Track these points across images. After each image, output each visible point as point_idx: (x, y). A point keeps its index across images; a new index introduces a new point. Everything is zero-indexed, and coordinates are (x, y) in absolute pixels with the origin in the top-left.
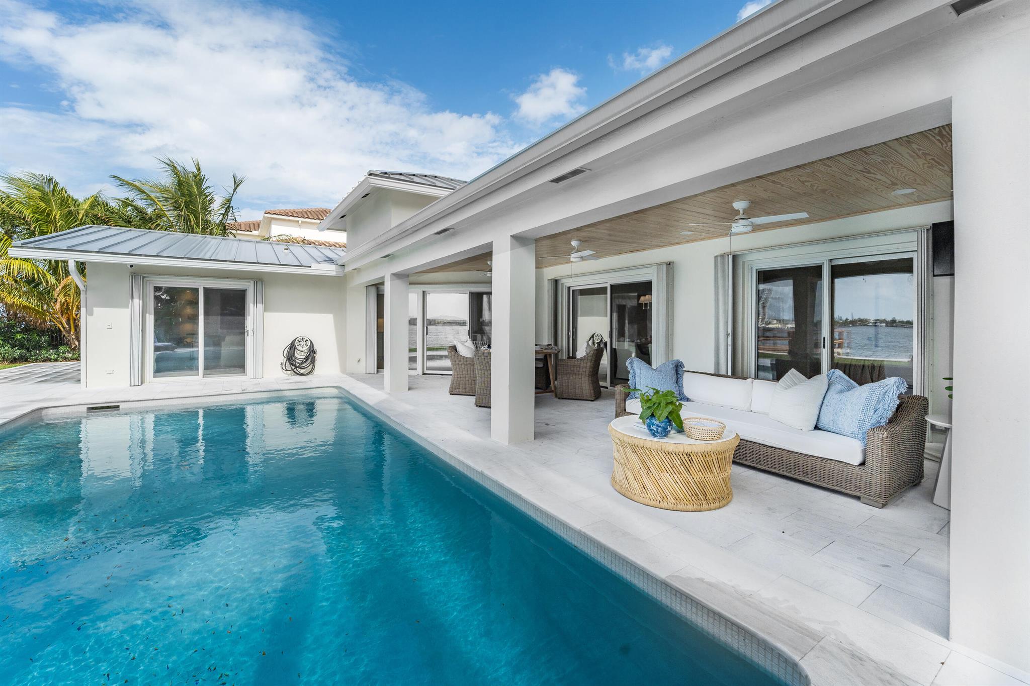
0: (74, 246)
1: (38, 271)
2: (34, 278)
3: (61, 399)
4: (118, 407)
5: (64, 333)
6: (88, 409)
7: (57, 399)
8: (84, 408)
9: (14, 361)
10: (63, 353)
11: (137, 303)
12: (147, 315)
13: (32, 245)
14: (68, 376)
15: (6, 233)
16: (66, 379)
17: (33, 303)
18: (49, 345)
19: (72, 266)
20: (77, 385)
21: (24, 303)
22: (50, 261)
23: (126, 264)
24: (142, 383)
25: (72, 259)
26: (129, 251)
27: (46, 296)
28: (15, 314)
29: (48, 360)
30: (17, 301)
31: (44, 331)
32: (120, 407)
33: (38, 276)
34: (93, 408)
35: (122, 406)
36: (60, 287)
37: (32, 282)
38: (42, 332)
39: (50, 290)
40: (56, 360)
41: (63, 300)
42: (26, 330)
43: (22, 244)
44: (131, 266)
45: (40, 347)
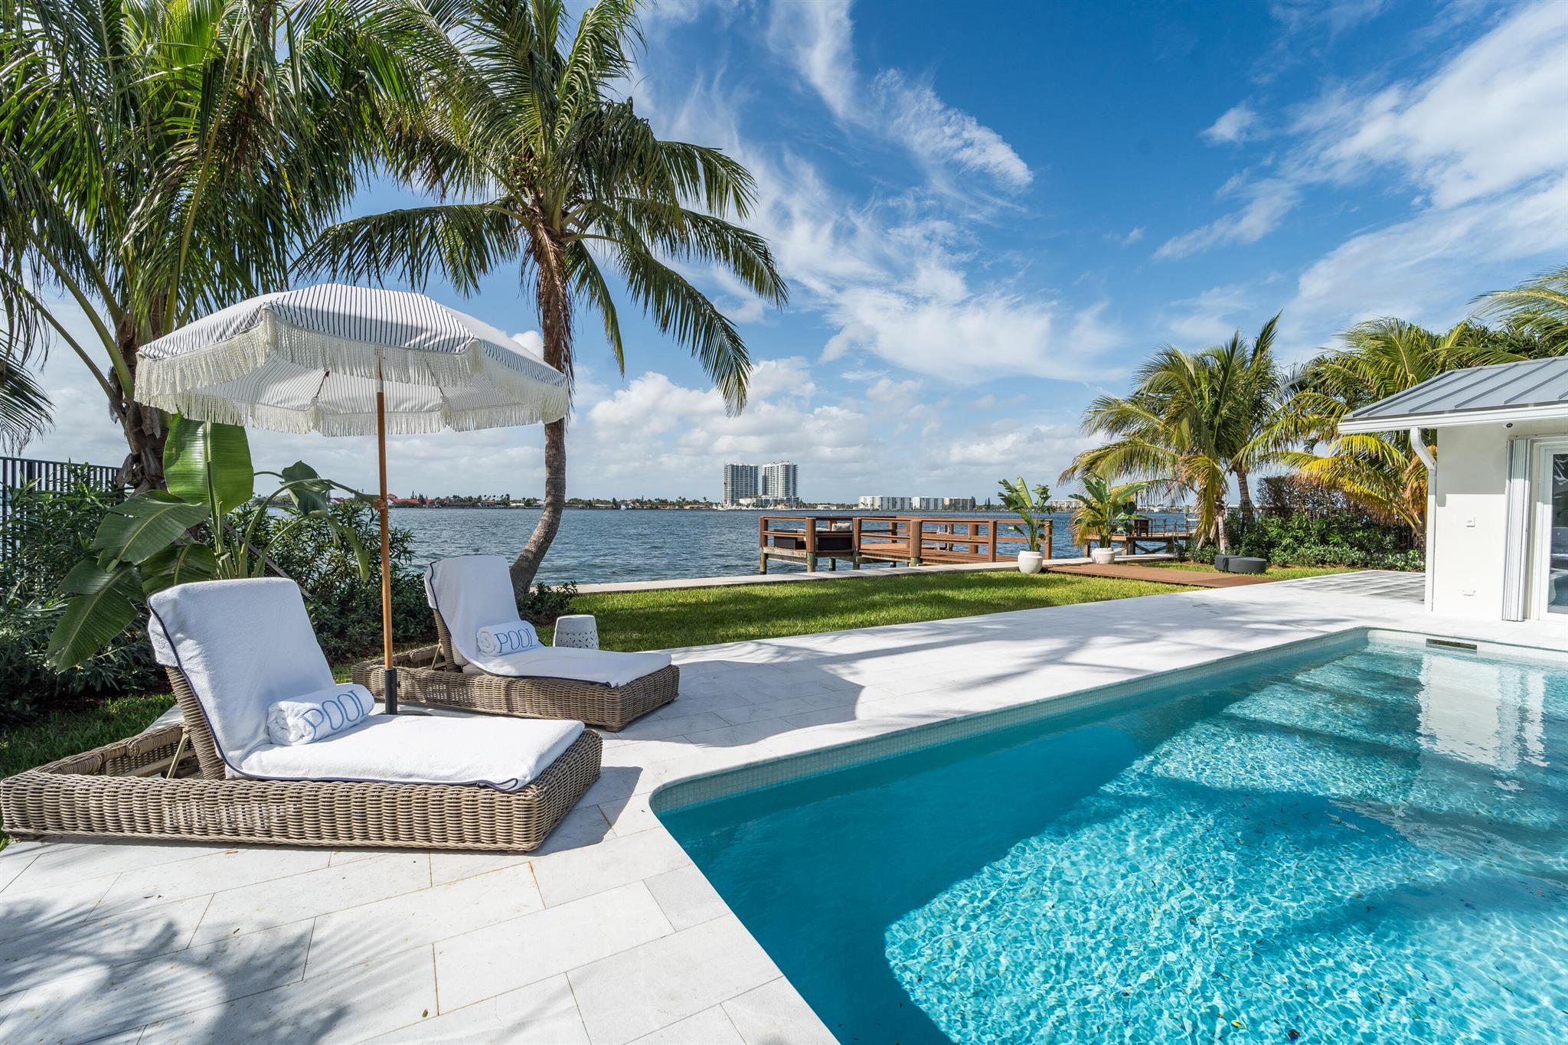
0: (1418, 408)
1: (1383, 447)
2: (1377, 456)
3: (1396, 621)
4: (1475, 647)
5: (1415, 531)
6: (1428, 640)
7: (1388, 620)
8: (1423, 639)
9: (1353, 565)
10: (1413, 560)
11: (1519, 486)
12: (1539, 505)
13: (1365, 415)
14: (1412, 592)
15: (1348, 404)
16: (1410, 595)
17: (1377, 491)
18: (1395, 547)
19: (1415, 437)
20: (1418, 606)
21: (1366, 491)
22: (1398, 432)
23: (1500, 424)
24: (1524, 618)
25: (1414, 427)
26: (1506, 402)
27: (1393, 479)
28: (1356, 506)
29: (1391, 567)
30: (1357, 488)
31: (1389, 528)
32: (1479, 649)
33: (1383, 454)
34: (1435, 642)
35: (1480, 646)
36: (1410, 467)
37: (1376, 462)
38: (1386, 530)
39: (1397, 472)
40: (1403, 569)
41: (1415, 485)
42: (1367, 527)
43: (1354, 416)
44: (1510, 425)
45: (1383, 548)
